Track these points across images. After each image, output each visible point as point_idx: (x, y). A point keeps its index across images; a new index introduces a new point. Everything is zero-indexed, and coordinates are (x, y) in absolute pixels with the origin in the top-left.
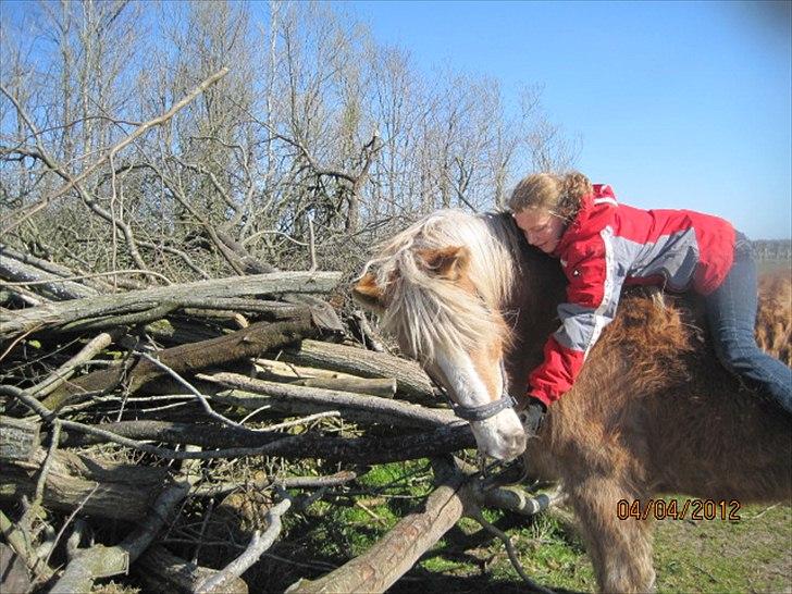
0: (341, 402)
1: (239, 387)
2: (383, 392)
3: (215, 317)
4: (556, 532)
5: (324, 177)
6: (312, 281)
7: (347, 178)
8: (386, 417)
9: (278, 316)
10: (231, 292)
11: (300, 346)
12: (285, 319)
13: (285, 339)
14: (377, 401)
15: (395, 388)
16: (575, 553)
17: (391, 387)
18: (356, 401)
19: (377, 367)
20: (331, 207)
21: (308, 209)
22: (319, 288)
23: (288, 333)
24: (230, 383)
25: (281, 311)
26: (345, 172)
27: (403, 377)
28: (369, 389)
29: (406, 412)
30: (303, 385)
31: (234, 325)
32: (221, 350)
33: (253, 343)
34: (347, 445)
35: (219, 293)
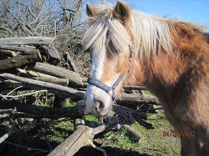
0: (48, 87)
1: (11, 79)
2: (63, 84)
3: (4, 52)
4: (126, 134)
5: (66, 11)
6: (42, 40)
7: (73, 11)
8: (64, 93)
9: (26, 53)
10: (11, 43)
11: (35, 65)
12: (28, 54)
13: (28, 62)
14: (61, 87)
15: (68, 83)
16: (132, 143)
17: (67, 82)
18: (53, 87)
19: (62, 74)
20: (67, 20)
21: (60, 20)
22: (44, 43)
23: (29, 60)
24: (8, 77)
25: (26, 51)
26: (72, 9)
27: (72, 79)
28: (59, 82)
29: (71, 92)
30: (35, 79)
31: (10, 55)
32: (4, 65)
33: (16, 63)
34: (39, 110)
35: (7, 43)
